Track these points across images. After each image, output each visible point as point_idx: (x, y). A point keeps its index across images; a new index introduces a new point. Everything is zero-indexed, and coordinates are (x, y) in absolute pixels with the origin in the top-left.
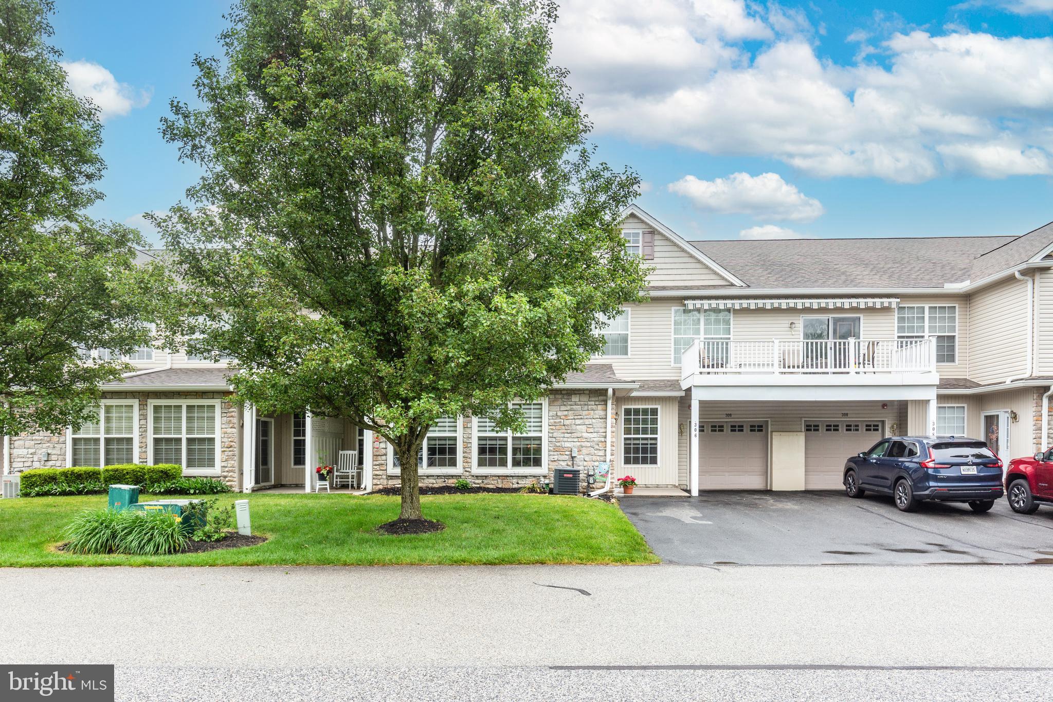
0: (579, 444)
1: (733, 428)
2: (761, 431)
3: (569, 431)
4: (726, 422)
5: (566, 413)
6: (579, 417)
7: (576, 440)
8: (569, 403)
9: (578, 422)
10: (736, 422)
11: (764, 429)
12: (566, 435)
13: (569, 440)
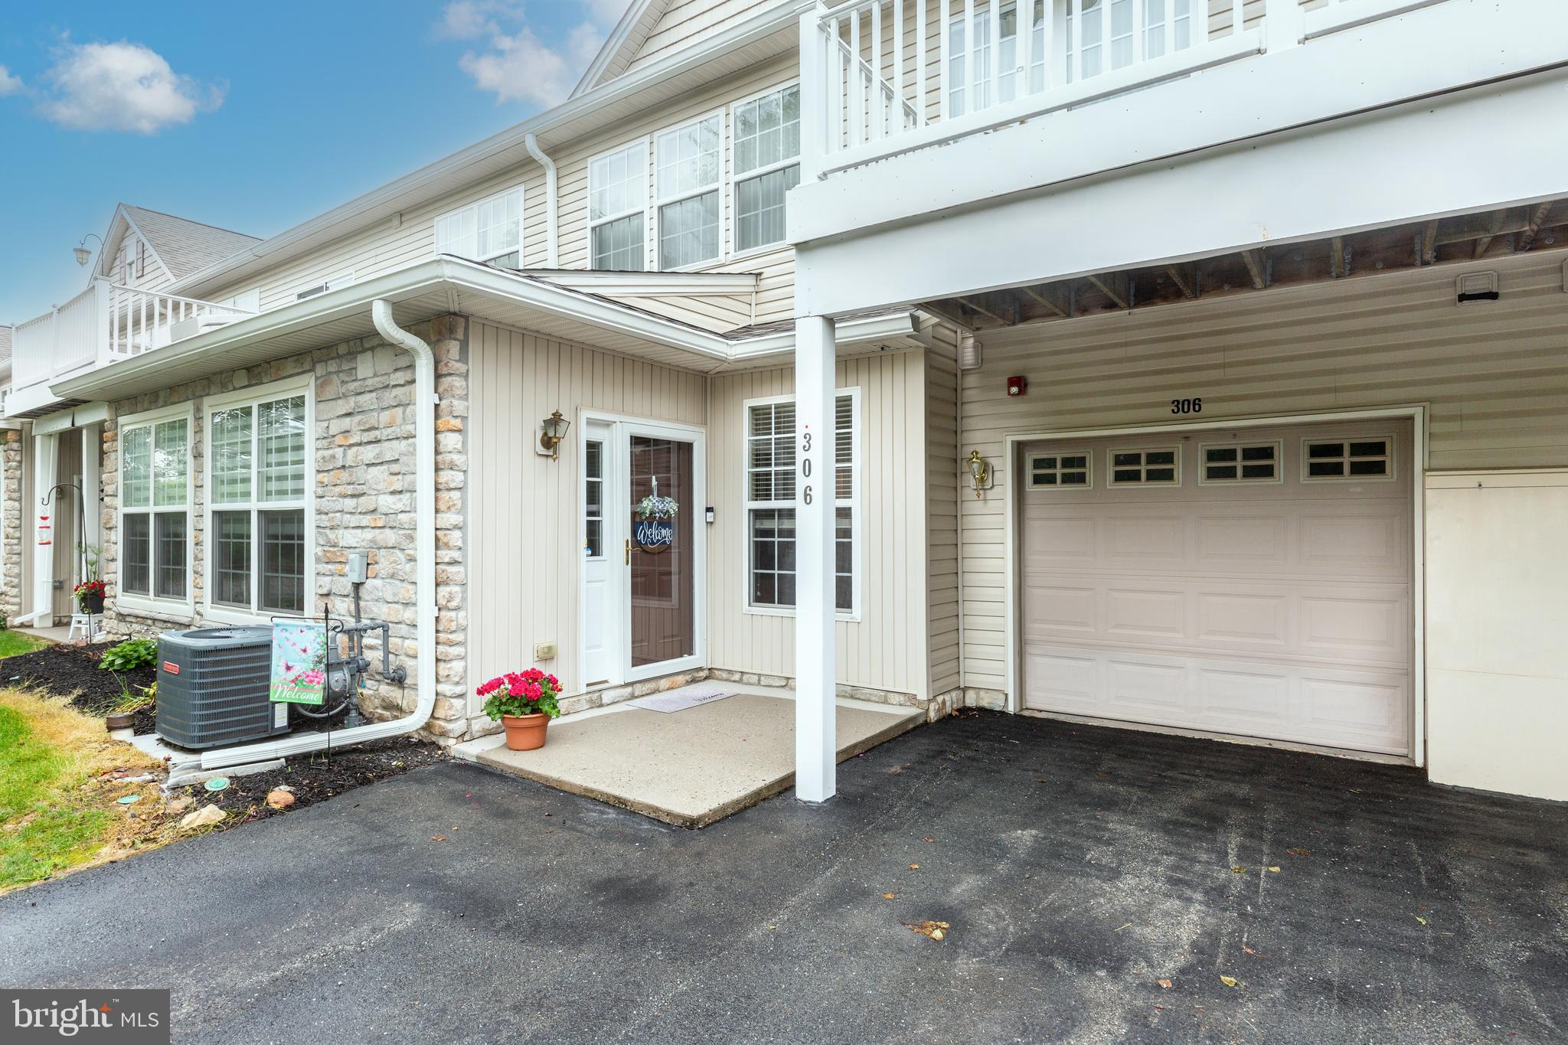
0: (369, 535)
1: (1221, 463)
2: (1379, 468)
3: (350, 490)
4: (1187, 436)
5: (347, 422)
6: (372, 435)
7: (365, 520)
8: (352, 386)
9: (369, 453)
10: (1234, 432)
11: (1391, 460)
12: (350, 503)
13: (354, 520)
